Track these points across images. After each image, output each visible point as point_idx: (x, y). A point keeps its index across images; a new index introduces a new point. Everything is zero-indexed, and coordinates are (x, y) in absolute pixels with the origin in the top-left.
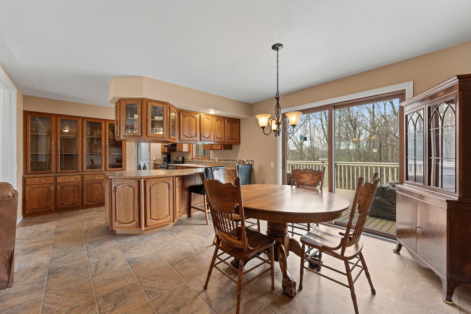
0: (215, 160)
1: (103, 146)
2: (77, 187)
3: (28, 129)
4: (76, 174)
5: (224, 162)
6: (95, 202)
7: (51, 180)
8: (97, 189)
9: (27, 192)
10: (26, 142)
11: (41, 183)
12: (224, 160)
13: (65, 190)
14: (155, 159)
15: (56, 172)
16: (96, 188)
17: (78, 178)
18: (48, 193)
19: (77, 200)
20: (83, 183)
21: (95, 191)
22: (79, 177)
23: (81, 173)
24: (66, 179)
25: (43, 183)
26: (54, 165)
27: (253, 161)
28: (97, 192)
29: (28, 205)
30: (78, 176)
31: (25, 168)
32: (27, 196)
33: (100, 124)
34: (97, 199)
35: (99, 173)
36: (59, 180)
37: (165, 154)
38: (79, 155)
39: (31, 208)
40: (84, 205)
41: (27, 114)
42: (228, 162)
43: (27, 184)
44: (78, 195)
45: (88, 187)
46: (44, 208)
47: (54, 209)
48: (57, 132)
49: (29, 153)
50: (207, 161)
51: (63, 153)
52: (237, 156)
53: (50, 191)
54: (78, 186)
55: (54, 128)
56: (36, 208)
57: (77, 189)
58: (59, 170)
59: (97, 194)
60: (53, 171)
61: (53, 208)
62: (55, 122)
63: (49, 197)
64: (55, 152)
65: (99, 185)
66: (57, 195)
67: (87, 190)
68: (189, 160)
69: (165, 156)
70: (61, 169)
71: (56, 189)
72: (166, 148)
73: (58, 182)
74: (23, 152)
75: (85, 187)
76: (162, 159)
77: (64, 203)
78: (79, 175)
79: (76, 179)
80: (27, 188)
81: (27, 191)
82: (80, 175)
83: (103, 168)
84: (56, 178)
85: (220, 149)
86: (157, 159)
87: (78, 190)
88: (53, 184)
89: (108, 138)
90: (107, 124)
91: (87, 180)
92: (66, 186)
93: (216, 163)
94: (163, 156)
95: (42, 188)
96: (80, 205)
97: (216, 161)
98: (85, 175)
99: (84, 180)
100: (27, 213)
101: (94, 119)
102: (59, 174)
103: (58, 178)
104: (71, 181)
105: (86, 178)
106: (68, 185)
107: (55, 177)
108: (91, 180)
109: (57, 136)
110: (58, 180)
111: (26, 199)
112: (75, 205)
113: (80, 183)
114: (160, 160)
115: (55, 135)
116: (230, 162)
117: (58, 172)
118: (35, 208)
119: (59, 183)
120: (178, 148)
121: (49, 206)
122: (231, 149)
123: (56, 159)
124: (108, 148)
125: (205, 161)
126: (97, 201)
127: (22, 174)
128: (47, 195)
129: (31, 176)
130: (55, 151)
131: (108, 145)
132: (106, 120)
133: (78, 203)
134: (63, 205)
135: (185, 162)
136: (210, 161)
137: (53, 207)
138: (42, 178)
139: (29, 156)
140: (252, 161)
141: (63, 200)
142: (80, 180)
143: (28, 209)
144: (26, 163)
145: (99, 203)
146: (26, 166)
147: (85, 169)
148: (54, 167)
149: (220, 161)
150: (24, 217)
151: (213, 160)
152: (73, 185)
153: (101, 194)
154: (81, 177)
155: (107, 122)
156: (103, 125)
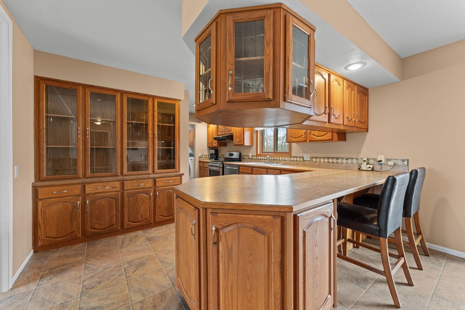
0: (303, 157)
1: (150, 136)
2: (115, 200)
3: (41, 107)
4: (114, 179)
5: (326, 160)
6: (140, 222)
7: (77, 190)
8: (143, 202)
9: (40, 211)
10: (39, 127)
11: (62, 195)
12: (324, 158)
13: (97, 206)
14: (200, 155)
15: (85, 177)
16: (142, 200)
17: (116, 186)
18: (73, 211)
19: (115, 221)
20: (123, 193)
21: (140, 206)
22: (118, 185)
23: (121, 178)
24: (99, 188)
25: (65, 195)
26: (81, 166)
27: (408, 160)
28: (142, 206)
29: (41, 233)
30: (116, 183)
31: (37, 170)
32: (40, 217)
33: (147, 102)
34: (142, 217)
35: (145, 176)
36: (89, 189)
37: (212, 149)
38: (117, 149)
39: (47, 237)
40: (125, 227)
41: (41, 82)
42: (335, 161)
43: (40, 197)
44: (116, 212)
45: (130, 199)
46: (66, 236)
47: (81, 237)
48: (85, 114)
49: (43, 145)
50: (286, 159)
51: (95, 147)
52: (359, 152)
53: (75, 207)
54: (116, 198)
55: (82, 106)
56: (54, 236)
57: (115, 202)
58: (89, 173)
59: (142, 208)
60: (81, 174)
61: (80, 235)
62: (83, 97)
63: (74, 217)
64: (82, 145)
65: (145, 195)
66: (86, 213)
67: (128, 204)
68: (250, 157)
69: (213, 151)
70: (92, 171)
71: (84, 203)
72: (216, 141)
73: (86, 192)
74: (34, 144)
75: (126, 199)
76: (208, 155)
77: (97, 226)
78: (117, 181)
79: (113, 187)
80: (40, 203)
81: (39, 208)
82: (119, 181)
83: (150, 170)
84: (84, 187)
85: (329, 140)
86: (202, 155)
87: (116, 204)
88: (79, 195)
89: (156, 123)
90: (155, 103)
91: (129, 188)
92: (99, 199)
93: (305, 162)
94: (209, 152)
95: (64, 203)
96: (119, 228)
97: (305, 159)
98: (126, 180)
99: (125, 188)
100: (40, 245)
101: (138, 94)
102: (89, 180)
103: (87, 186)
104: (105, 191)
105: (128, 185)
106: (102, 197)
107: (83, 184)
108: (135, 187)
109: (85, 119)
110: (87, 189)
111: (39, 223)
112: (113, 227)
113: (120, 193)
114: (205, 156)
115: (83, 118)
116: (340, 161)
117: (87, 176)
118: (52, 236)
119: (88, 194)
120: (236, 141)
121: (74, 232)
122: (345, 140)
123: (85, 155)
124: (156, 139)
125: (281, 158)
126: (142, 220)
127: (33, 181)
128: (71, 214)
129: (46, 183)
130: (84, 143)
131: (156, 135)
132: (154, 97)
133: (116, 224)
134: (95, 229)
135: (242, 160)
136: (292, 159)
137: (79, 232)
138: (63, 187)
139: (43, 150)
140: (403, 161)
141: (94, 222)
142: (119, 189)
143: (41, 238)
144: (39, 163)
145: (145, 224)
146: (40, 167)
147: (125, 171)
148: (81, 168)
149: (314, 160)
150: (35, 252)
151: (300, 157)
152: (109, 197)
153: (149, 210)
154: (120, 183)
155: (156, 100)
156: (150, 103)
